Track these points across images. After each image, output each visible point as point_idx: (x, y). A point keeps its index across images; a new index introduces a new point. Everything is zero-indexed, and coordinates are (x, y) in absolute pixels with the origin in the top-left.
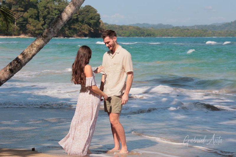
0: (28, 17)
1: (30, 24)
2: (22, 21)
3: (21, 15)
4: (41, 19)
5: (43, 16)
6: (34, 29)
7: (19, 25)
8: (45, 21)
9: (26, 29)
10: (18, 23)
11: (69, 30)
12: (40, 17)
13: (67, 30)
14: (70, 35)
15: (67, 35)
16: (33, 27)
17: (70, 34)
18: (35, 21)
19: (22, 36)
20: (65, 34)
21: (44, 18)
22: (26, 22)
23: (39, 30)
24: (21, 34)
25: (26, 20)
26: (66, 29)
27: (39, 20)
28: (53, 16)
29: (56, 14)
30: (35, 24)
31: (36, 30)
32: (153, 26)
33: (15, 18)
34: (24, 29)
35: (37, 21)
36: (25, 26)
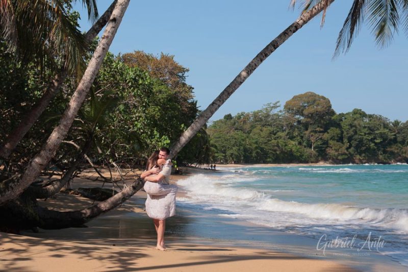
0: (329, 139)
1: (332, 148)
2: (321, 144)
3: (320, 137)
4: (345, 140)
5: (348, 137)
6: (336, 153)
7: (317, 150)
8: (351, 143)
9: (326, 155)
10: (316, 146)
11: (384, 153)
12: (344, 139)
13: (381, 154)
15: (380, 161)
16: (334, 151)
17: (385, 159)
18: (338, 143)
19: (321, 164)
20: (378, 159)
21: (350, 139)
22: (326, 146)
23: (342, 155)
24: (319, 161)
25: (326, 143)
26: (379, 153)
27: (343, 144)
28: (362, 137)
29: (365, 134)
30: (338, 147)
31: (339, 155)
33: (313, 141)
34: (324, 154)
35: (340, 143)
36: (325, 150)
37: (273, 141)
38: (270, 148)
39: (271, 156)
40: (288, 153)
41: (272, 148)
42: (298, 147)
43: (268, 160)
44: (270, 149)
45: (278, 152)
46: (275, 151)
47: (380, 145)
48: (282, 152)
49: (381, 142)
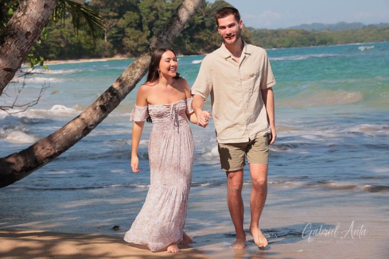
0: (126, 27)
1: (129, 37)
2: (116, 33)
3: (114, 24)
4: (145, 27)
5: (149, 23)
7: (111, 40)
8: (153, 30)
9: (124, 46)
10: (110, 36)
11: (191, 42)
12: (143, 26)
13: (188, 43)
14: (192, 51)
15: (187, 52)
16: (133, 42)
17: (192, 49)
18: (137, 31)
19: (118, 58)
20: (185, 49)
21: (151, 26)
22: (122, 35)
23: (142, 45)
24: (115, 54)
25: (122, 31)
26: (186, 41)
27: (142, 30)
28: (164, 22)
29: (168, 18)
30: (137, 36)
31: (138, 46)
32: (330, 28)
33: (105, 29)
34: (120, 45)
35: (139, 31)
36: (121, 40)
37: (55, 30)
38: (52, 40)
39: (54, 50)
40: (76, 45)
41: (56, 40)
42: (88, 37)
43: (51, 55)
44: (53, 42)
45: (62, 45)
46: (58, 43)
47: (186, 32)
48: (68, 45)
49: (188, 28)
